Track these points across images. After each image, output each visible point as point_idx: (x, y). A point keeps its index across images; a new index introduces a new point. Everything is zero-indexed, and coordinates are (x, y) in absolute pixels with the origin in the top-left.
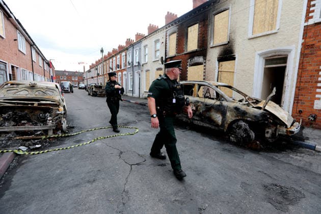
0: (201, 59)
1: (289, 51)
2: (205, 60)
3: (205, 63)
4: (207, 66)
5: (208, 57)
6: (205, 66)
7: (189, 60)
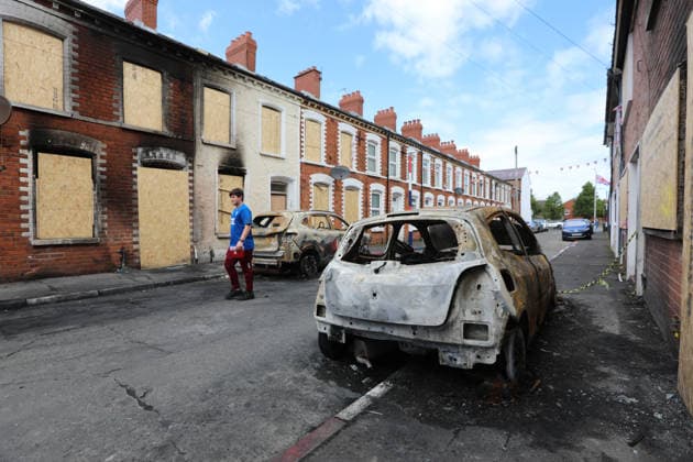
0: (180, 159)
1: (292, 181)
2: (192, 162)
3: (192, 168)
4: (196, 175)
5: (198, 161)
6: (191, 175)
7: (140, 150)
